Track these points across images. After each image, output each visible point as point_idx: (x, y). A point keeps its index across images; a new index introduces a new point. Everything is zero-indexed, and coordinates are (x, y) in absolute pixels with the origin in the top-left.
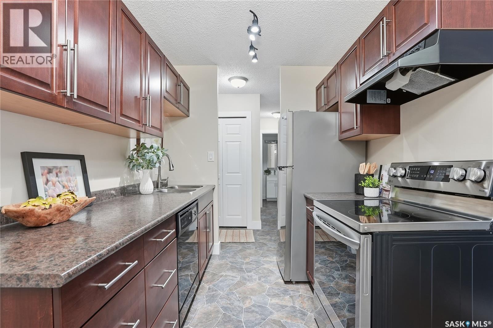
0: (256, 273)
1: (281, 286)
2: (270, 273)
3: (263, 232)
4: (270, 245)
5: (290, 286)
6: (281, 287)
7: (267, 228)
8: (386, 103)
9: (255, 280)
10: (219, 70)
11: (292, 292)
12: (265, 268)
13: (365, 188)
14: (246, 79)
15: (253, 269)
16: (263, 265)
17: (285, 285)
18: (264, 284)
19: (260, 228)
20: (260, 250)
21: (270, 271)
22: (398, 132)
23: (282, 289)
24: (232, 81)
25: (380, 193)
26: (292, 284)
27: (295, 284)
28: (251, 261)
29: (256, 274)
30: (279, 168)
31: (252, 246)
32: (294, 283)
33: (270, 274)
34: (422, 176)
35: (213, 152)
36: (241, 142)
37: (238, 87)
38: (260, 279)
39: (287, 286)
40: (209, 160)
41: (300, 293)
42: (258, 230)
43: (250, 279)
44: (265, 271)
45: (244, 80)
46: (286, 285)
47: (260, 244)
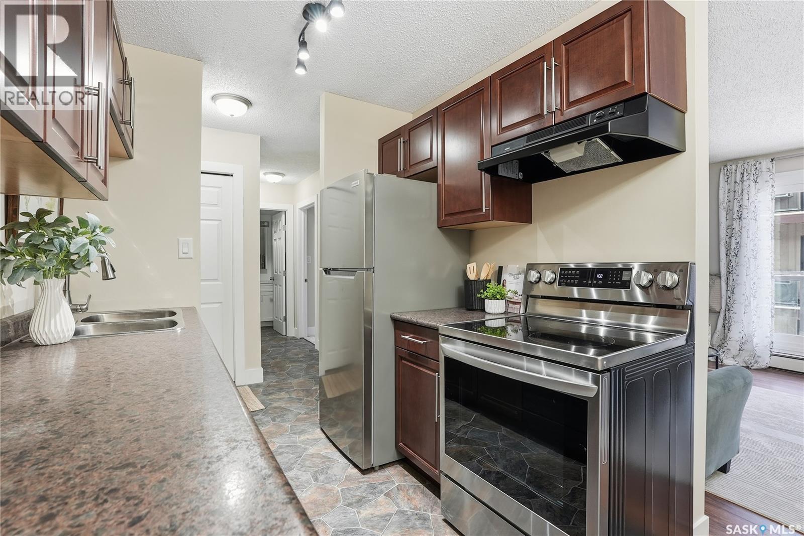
0: (303, 469)
1: (360, 480)
2: (327, 461)
3: (269, 386)
4: (295, 409)
5: (373, 476)
6: (360, 482)
7: (273, 379)
8: (517, 178)
9: (308, 482)
10: (205, 74)
11: (383, 487)
12: (312, 455)
13: (486, 300)
14: (248, 103)
15: (292, 461)
16: (305, 449)
17: (363, 476)
18: (329, 486)
19: (262, 381)
20: (284, 421)
21: (325, 457)
22: (529, 221)
23: (365, 486)
24: (218, 102)
25: (507, 307)
26: (375, 471)
27: (379, 469)
28: (280, 447)
29: (304, 471)
30: (325, 271)
31: (263, 417)
32: (377, 469)
33: (327, 463)
34: (585, 282)
35: (191, 238)
36: (221, 220)
37: (232, 115)
38: (316, 480)
39: (369, 478)
40: (182, 255)
41: (397, 484)
42: (258, 385)
43: (298, 484)
44: (317, 461)
45: (244, 103)
46: (366, 476)
47: (278, 410)
